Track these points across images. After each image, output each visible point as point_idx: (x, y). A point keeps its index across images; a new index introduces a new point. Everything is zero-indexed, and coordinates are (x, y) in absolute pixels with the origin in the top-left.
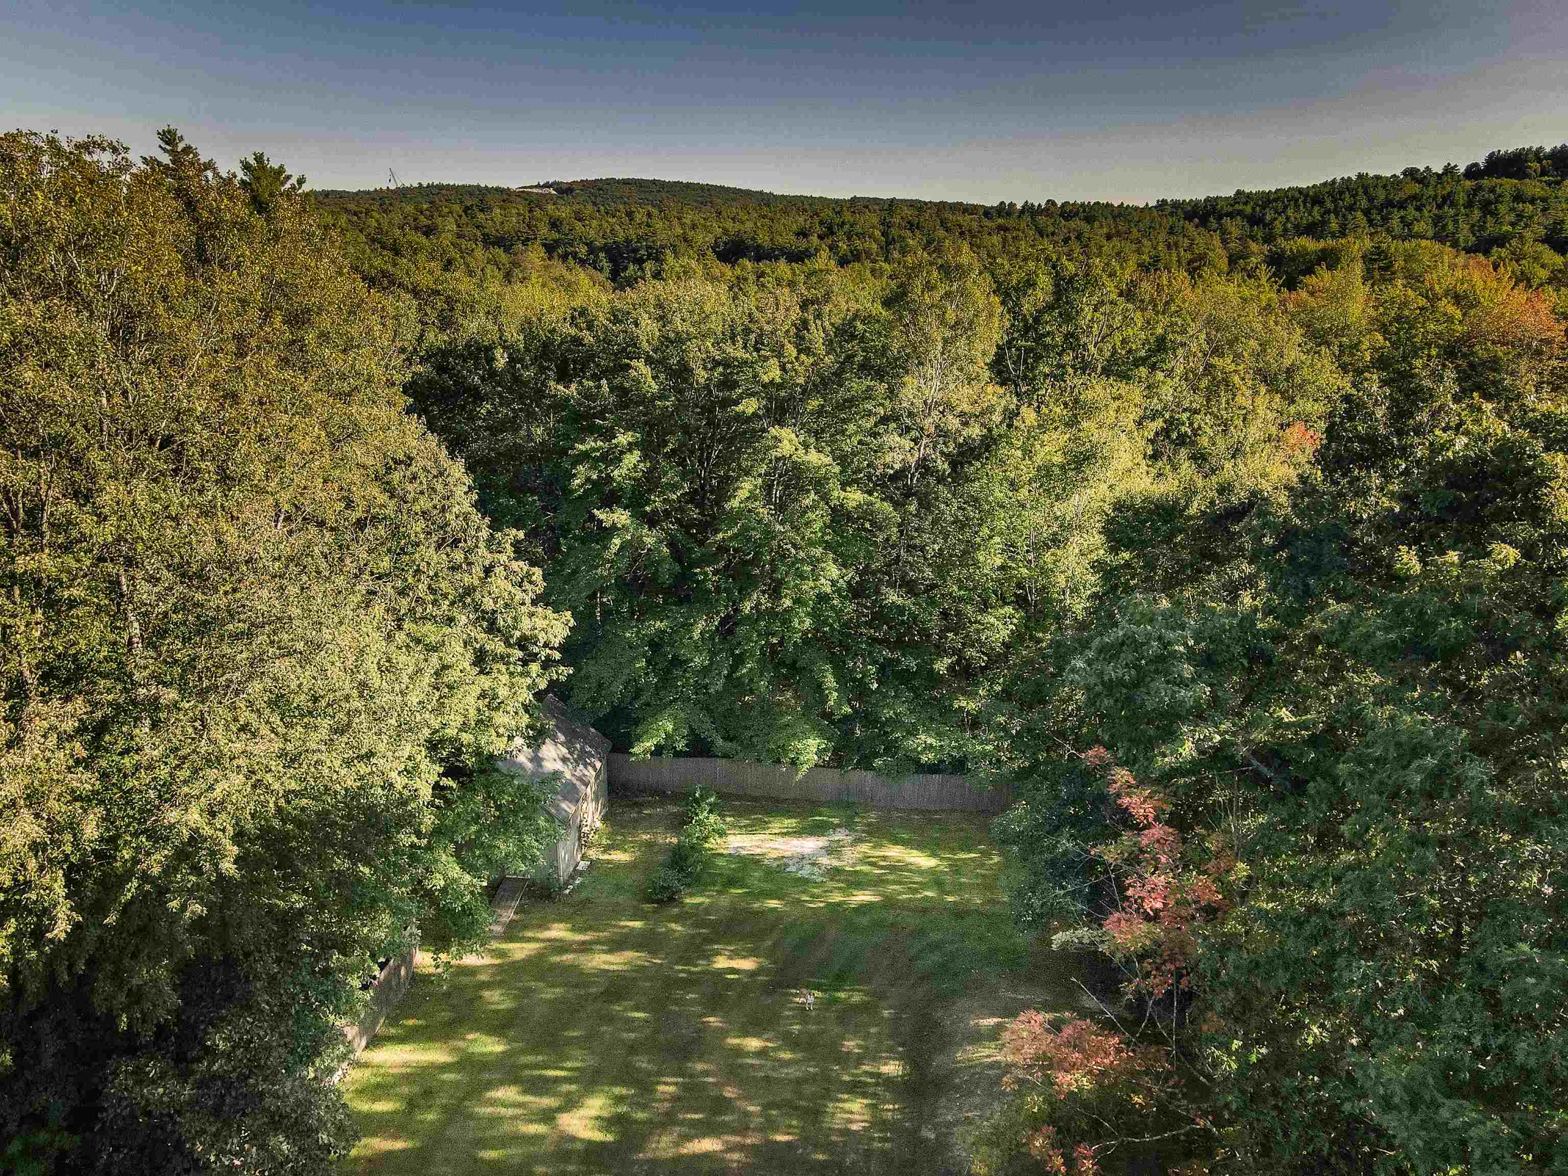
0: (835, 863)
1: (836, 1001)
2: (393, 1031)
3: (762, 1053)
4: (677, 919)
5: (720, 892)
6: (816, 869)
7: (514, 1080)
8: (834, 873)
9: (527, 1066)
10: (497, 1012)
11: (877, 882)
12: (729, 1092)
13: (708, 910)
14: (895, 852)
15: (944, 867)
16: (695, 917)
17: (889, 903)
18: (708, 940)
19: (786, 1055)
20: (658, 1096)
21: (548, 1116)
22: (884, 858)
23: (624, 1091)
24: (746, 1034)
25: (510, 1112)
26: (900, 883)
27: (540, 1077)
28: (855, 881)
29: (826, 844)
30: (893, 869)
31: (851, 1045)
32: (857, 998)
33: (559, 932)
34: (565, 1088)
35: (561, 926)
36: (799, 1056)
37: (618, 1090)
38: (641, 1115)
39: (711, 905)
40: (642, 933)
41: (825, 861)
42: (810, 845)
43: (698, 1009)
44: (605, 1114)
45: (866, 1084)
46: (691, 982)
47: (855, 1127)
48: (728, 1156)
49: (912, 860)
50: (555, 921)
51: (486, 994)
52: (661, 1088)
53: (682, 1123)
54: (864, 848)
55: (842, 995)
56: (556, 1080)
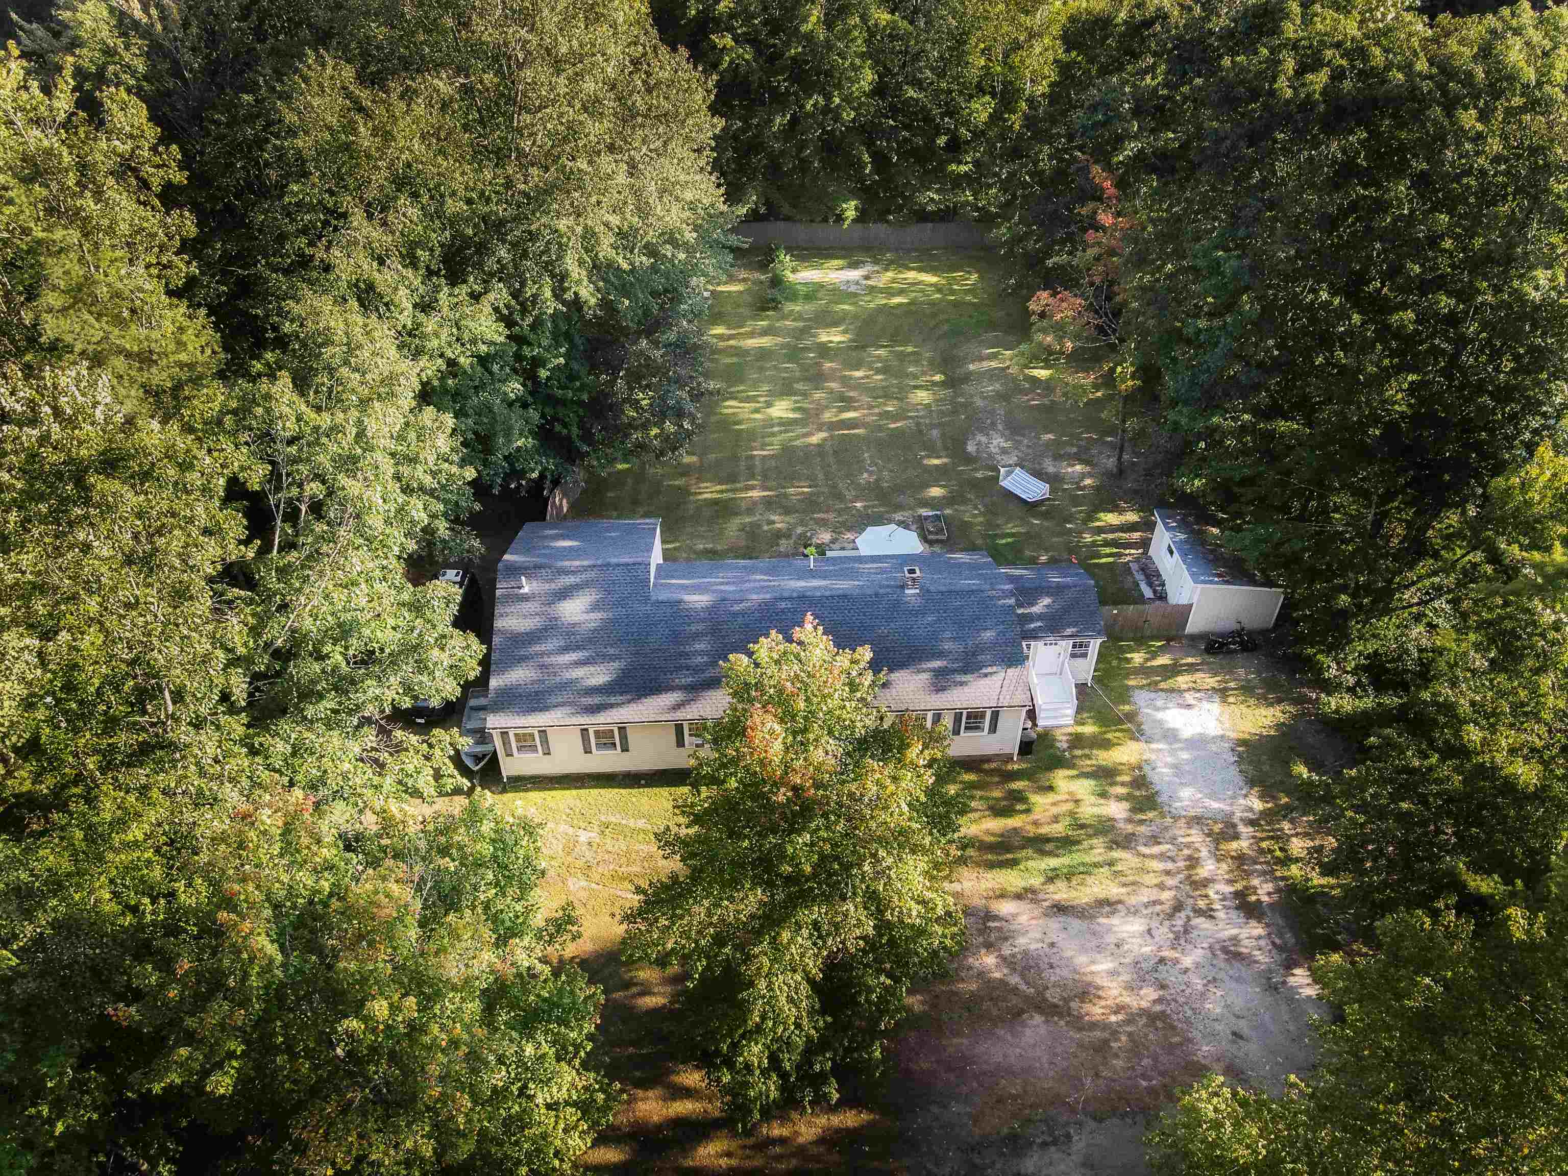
0: (873, 283)
1: (898, 352)
3: (866, 377)
4: (784, 317)
5: (803, 303)
6: (860, 287)
8: (874, 289)
9: (736, 392)
12: (853, 394)
13: (803, 313)
14: (912, 275)
15: (943, 281)
16: (796, 316)
17: (914, 302)
18: (811, 328)
19: (878, 377)
20: (816, 398)
21: (759, 411)
22: (905, 279)
23: (796, 398)
24: (852, 369)
25: (740, 410)
26: (919, 291)
27: (746, 395)
29: (863, 273)
30: (912, 284)
31: (913, 368)
32: (909, 349)
34: (763, 398)
36: (885, 376)
37: (792, 397)
38: (810, 406)
39: (802, 310)
41: (864, 282)
42: (855, 274)
43: (818, 360)
44: (791, 407)
45: (925, 386)
46: (810, 348)
48: (866, 417)
49: (923, 278)
52: (815, 395)
53: (834, 408)
54: (890, 274)
55: (899, 349)
56: (755, 396)
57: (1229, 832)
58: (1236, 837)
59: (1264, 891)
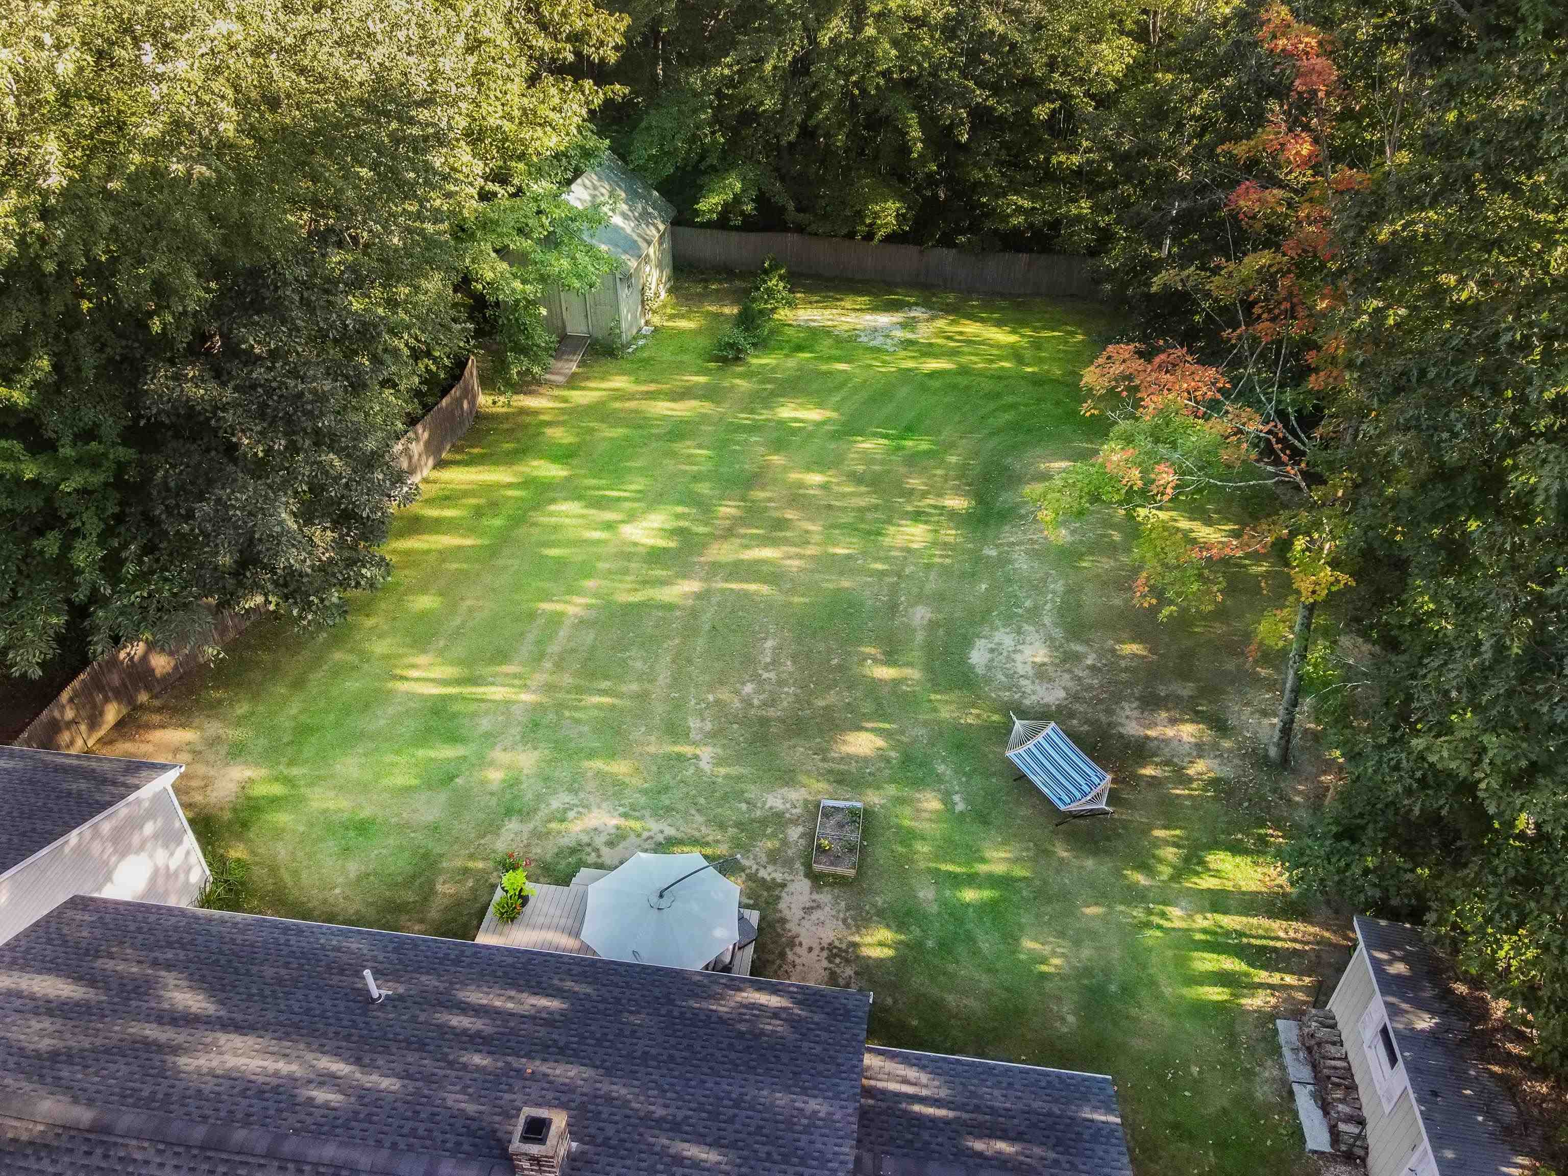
0: (910, 336)
1: (903, 448)
2: (458, 457)
3: (825, 487)
4: (741, 376)
5: (786, 356)
6: (889, 341)
7: (578, 496)
8: (908, 344)
9: (589, 488)
10: (560, 445)
11: (953, 353)
12: (790, 515)
13: (774, 370)
14: (971, 328)
15: (1024, 342)
16: (761, 375)
17: (964, 371)
18: (773, 394)
19: (849, 489)
20: (720, 515)
21: (609, 526)
22: (961, 333)
23: (686, 510)
24: (808, 469)
25: (574, 521)
26: (977, 355)
27: (603, 496)
28: (928, 351)
29: (901, 320)
30: (969, 342)
31: (915, 482)
32: (924, 446)
33: (620, 382)
34: (627, 505)
35: (625, 378)
36: (863, 489)
37: (680, 509)
38: (701, 529)
39: (777, 365)
40: (706, 386)
41: (899, 334)
42: (883, 319)
43: (762, 449)
44: (668, 526)
45: (928, 514)
46: (755, 428)
47: (915, 546)
48: (788, 562)
49: (991, 336)
50: (617, 374)
51: (549, 431)
52: (722, 509)
53: (743, 536)
54: (941, 323)
55: (909, 443)
56: (618, 499)
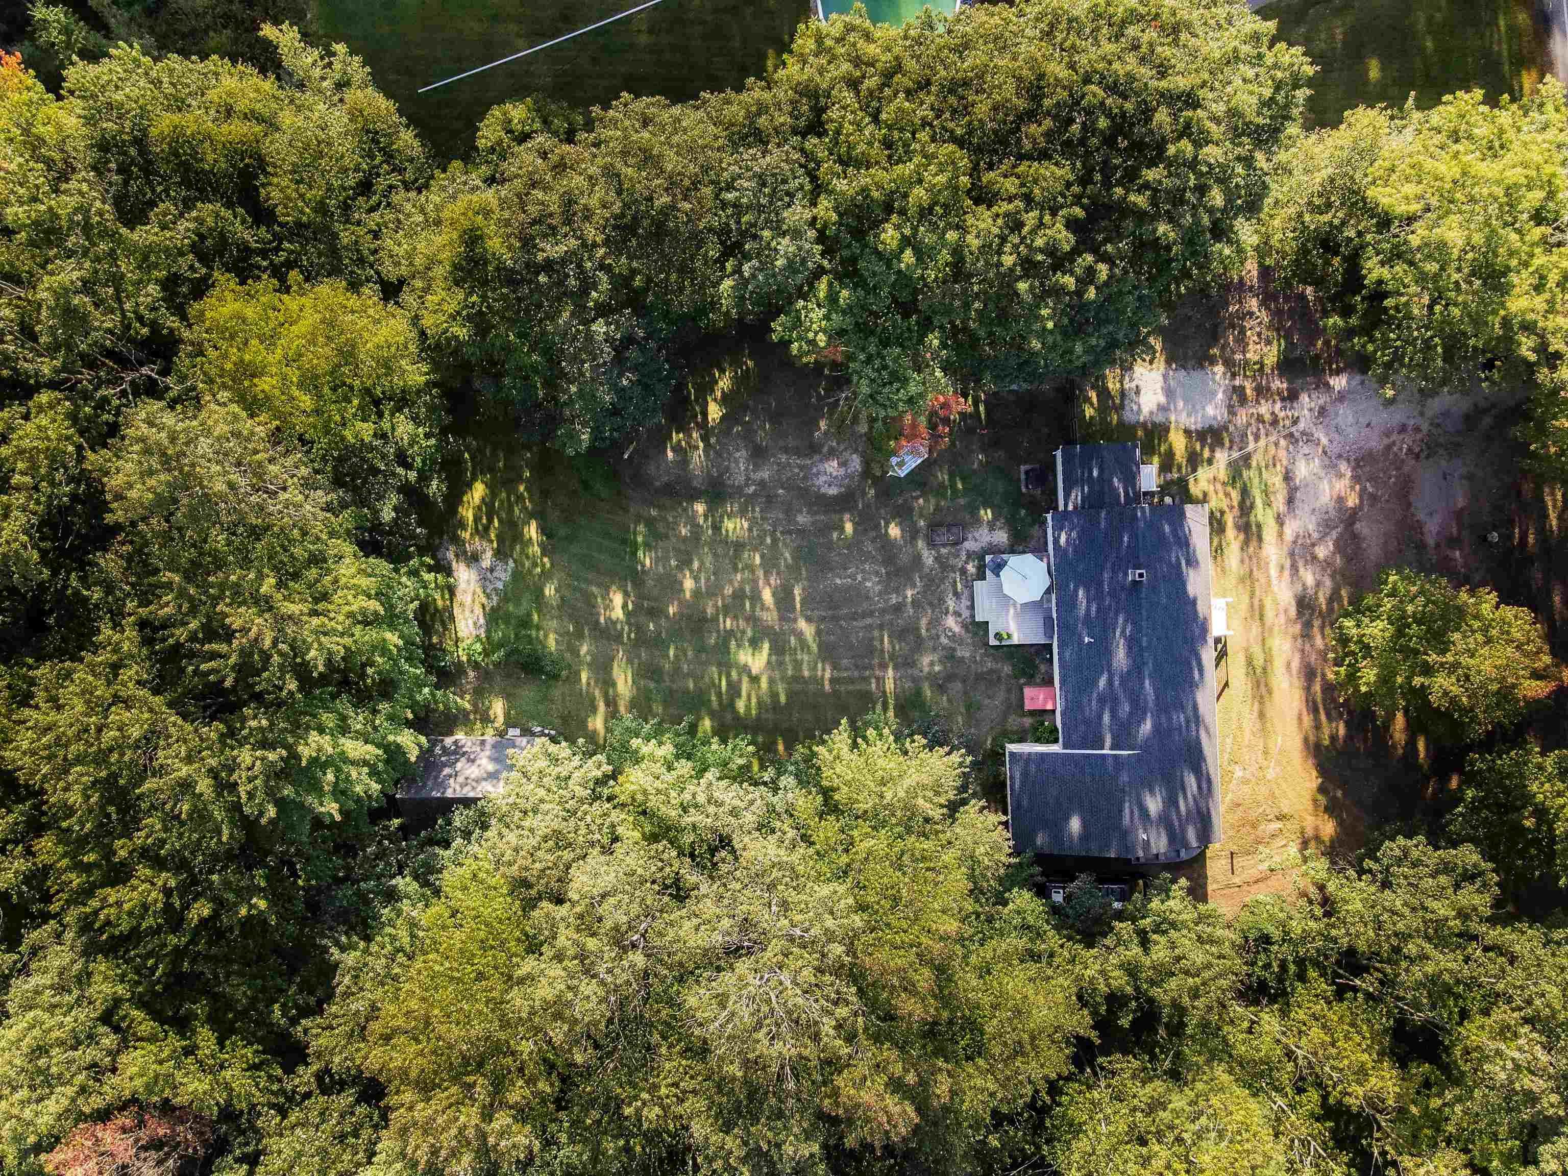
1: (646, 542)
3: (695, 578)
4: (575, 652)
7: (730, 704)
9: (721, 701)
12: (728, 591)
13: (563, 633)
16: (571, 641)
18: (596, 627)
19: (696, 565)
20: (734, 627)
21: (755, 679)
23: (733, 645)
24: (681, 589)
25: (754, 699)
27: (728, 692)
31: (684, 531)
32: (642, 531)
34: (734, 675)
36: (696, 558)
37: (733, 648)
38: (750, 632)
39: (556, 633)
40: (593, 670)
43: (663, 621)
44: (750, 650)
45: (713, 521)
46: (638, 629)
47: (746, 525)
48: (774, 584)
52: (728, 626)
53: (753, 611)
55: (640, 539)
57: (1239, 391)
58: (1242, 388)
59: (1279, 384)
